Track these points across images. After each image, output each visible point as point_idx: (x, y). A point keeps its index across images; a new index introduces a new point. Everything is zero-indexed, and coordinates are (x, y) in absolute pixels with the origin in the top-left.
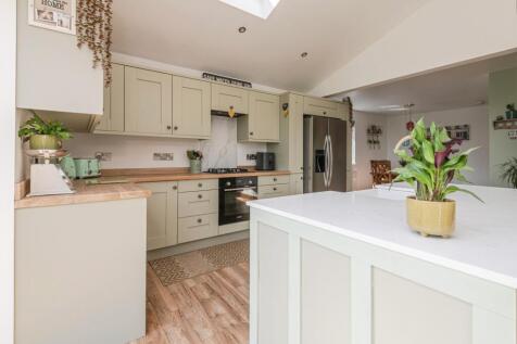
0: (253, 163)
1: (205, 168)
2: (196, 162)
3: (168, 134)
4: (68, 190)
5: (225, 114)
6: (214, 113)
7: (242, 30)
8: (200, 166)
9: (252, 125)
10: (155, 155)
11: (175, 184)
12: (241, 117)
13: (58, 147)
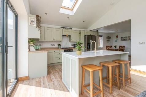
0: (73, 46)
1: (62, 48)
2: (60, 46)
3: (53, 40)
4: (35, 50)
5: (66, 36)
6: (63, 35)
7: (68, 18)
8: (60, 47)
9: (72, 38)
10: (51, 45)
11: (54, 51)
12: (70, 36)
13: (34, 44)
